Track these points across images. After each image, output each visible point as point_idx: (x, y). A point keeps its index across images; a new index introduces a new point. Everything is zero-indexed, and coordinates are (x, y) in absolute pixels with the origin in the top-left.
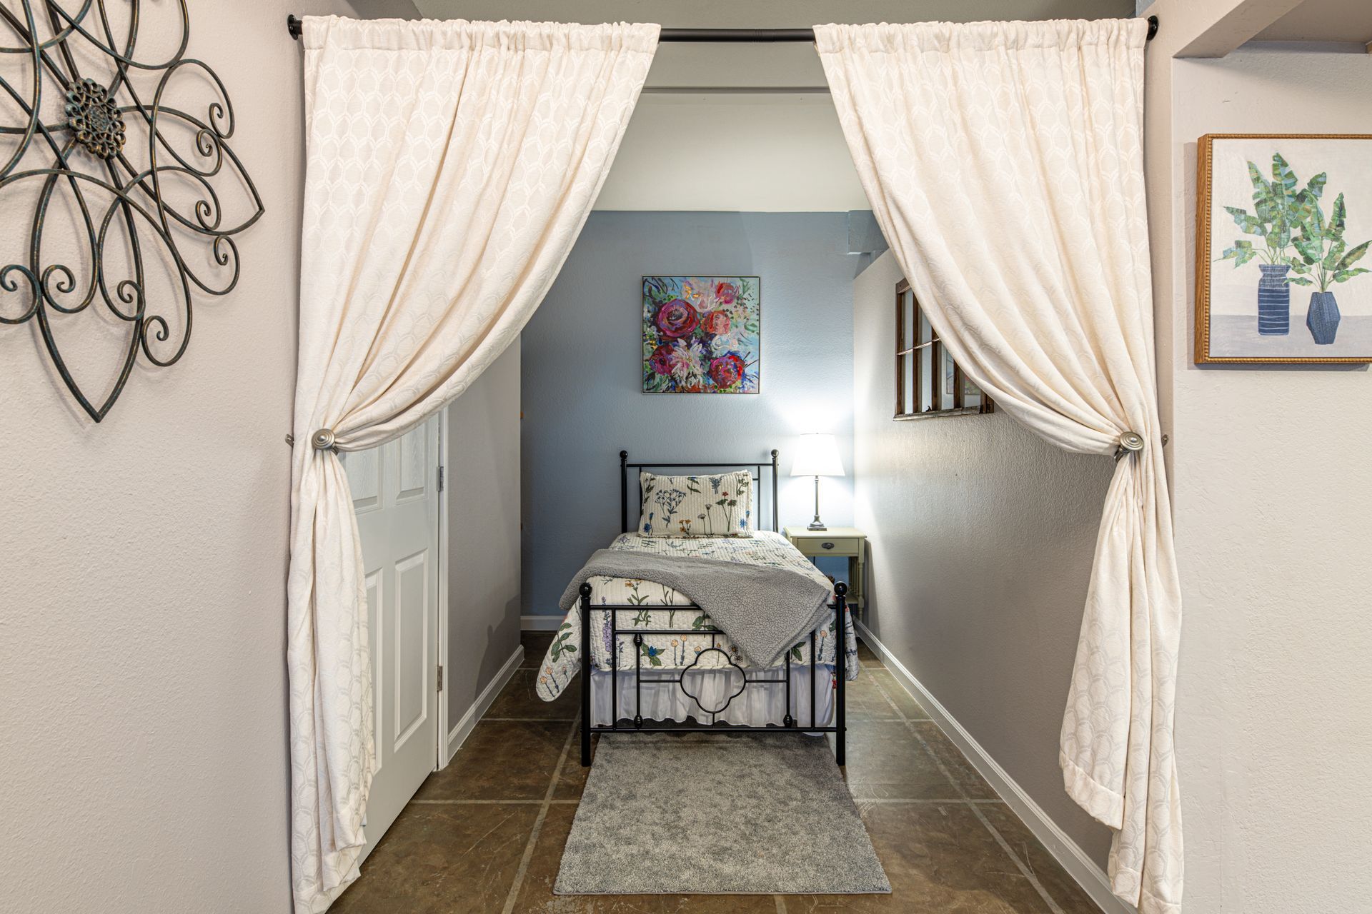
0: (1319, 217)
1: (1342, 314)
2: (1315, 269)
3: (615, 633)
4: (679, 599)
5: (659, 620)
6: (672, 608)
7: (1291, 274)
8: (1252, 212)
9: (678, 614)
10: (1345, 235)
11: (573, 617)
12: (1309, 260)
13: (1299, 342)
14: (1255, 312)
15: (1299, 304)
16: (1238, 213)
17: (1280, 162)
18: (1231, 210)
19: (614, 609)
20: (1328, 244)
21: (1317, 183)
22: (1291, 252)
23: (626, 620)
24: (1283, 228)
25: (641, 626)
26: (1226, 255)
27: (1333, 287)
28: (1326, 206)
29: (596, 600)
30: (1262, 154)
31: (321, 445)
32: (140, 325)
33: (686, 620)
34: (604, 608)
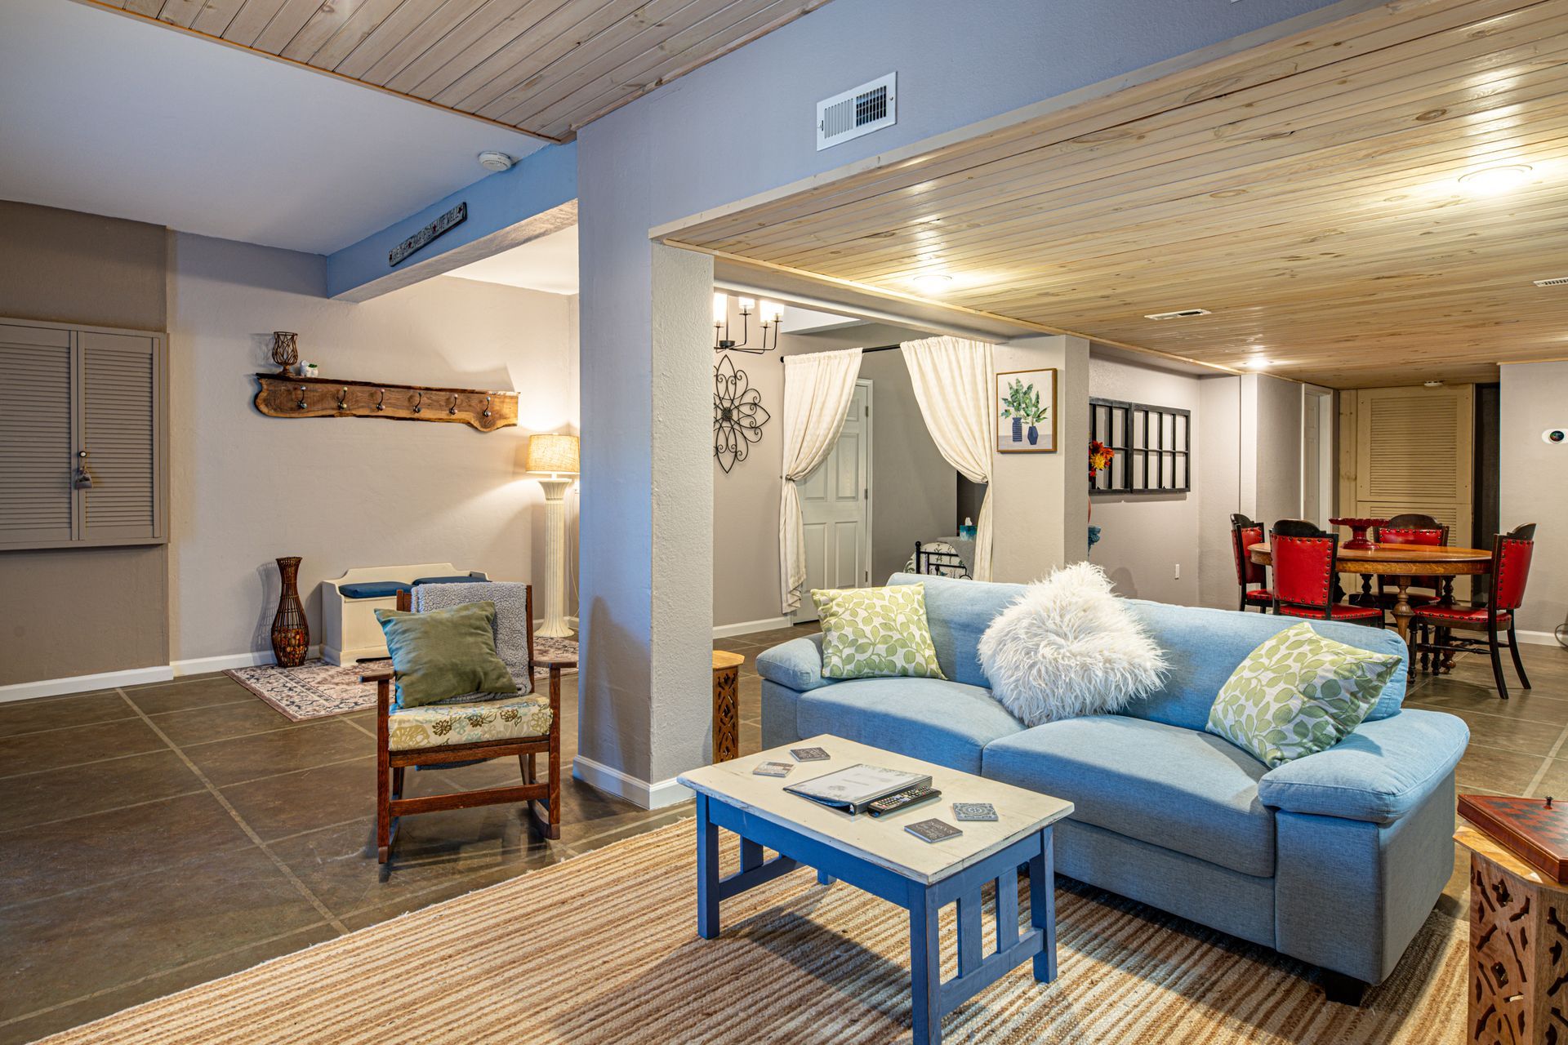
0: (1031, 400)
1: (1039, 433)
2: (1030, 418)
3: (929, 564)
4: (953, 551)
5: (945, 560)
6: (951, 555)
7: (1022, 420)
8: (1010, 400)
9: (953, 558)
10: (1039, 406)
11: (914, 557)
12: (1028, 415)
13: (1025, 444)
14: (1011, 434)
15: (1025, 431)
16: (1005, 400)
17: (1018, 381)
18: (1004, 399)
19: (929, 554)
20: (1034, 409)
21: (1030, 388)
22: (1022, 413)
23: (933, 559)
24: (1020, 405)
25: (939, 562)
26: (1002, 414)
27: (1036, 424)
28: (1033, 396)
29: (922, 550)
30: (1012, 379)
31: (789, 479)
32: (736, 452)
33: (955, 561)
34: (925, 553)
